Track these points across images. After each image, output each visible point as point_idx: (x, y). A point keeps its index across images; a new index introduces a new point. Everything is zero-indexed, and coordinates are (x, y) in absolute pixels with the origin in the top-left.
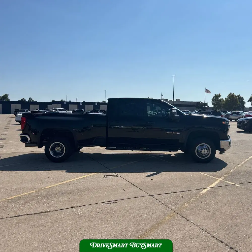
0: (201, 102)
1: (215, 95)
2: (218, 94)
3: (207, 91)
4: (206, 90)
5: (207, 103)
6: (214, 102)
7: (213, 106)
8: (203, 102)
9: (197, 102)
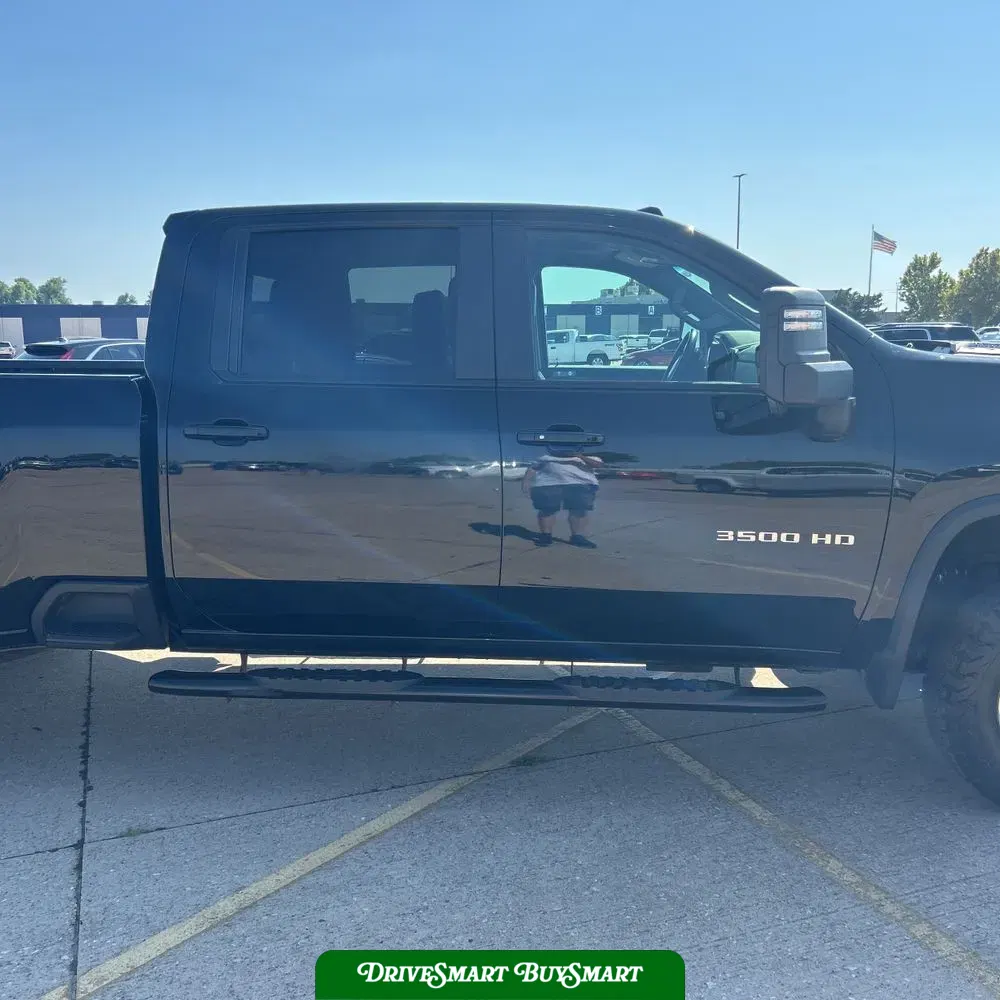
0: (851, 292)
1: (917, 259)
2: (929, 255)
3: (883, 243)
4: (878, 237)
5: (880, 295)
6: (910, 290)
7: (903, 306)
8: (863, 293)
9: (836, 291)
